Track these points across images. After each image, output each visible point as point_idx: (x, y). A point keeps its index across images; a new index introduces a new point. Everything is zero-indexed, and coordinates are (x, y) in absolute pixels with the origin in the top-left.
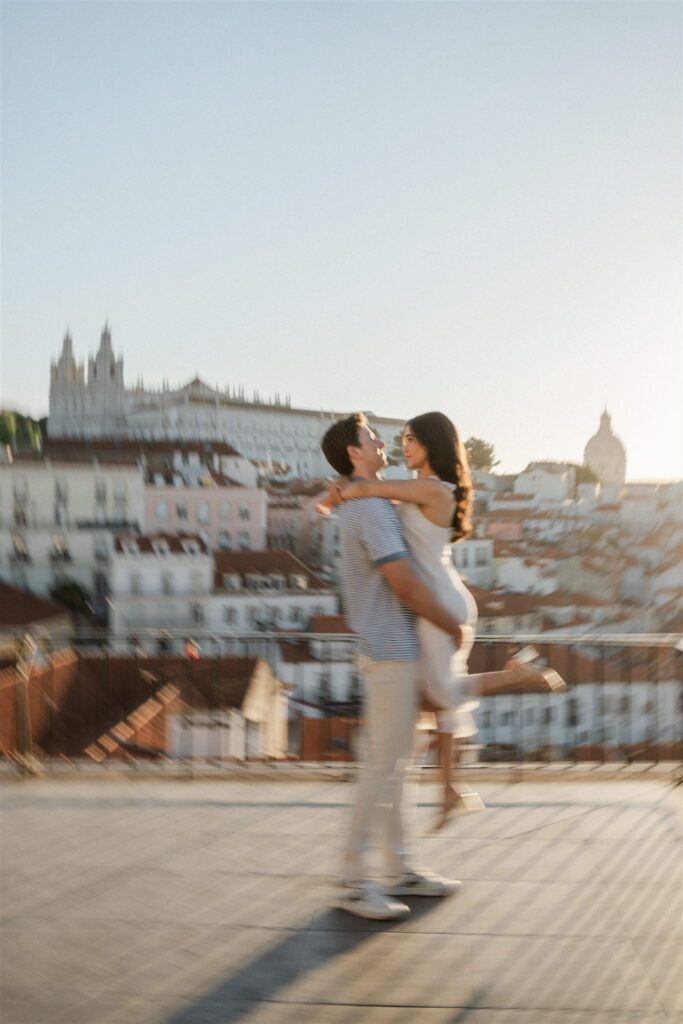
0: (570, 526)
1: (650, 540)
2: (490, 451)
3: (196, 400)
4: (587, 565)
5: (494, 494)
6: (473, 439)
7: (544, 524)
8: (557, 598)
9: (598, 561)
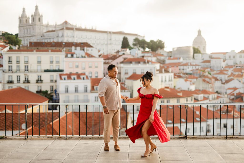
0: (194, 68)
1: (221, 72)
2: (164, 43)
3: (68, 29)
4: (204, 81)
5: (167, 58)
6: (159, 40)
7: (185, 67)
8: (197, 92)
9: (207, 79)
